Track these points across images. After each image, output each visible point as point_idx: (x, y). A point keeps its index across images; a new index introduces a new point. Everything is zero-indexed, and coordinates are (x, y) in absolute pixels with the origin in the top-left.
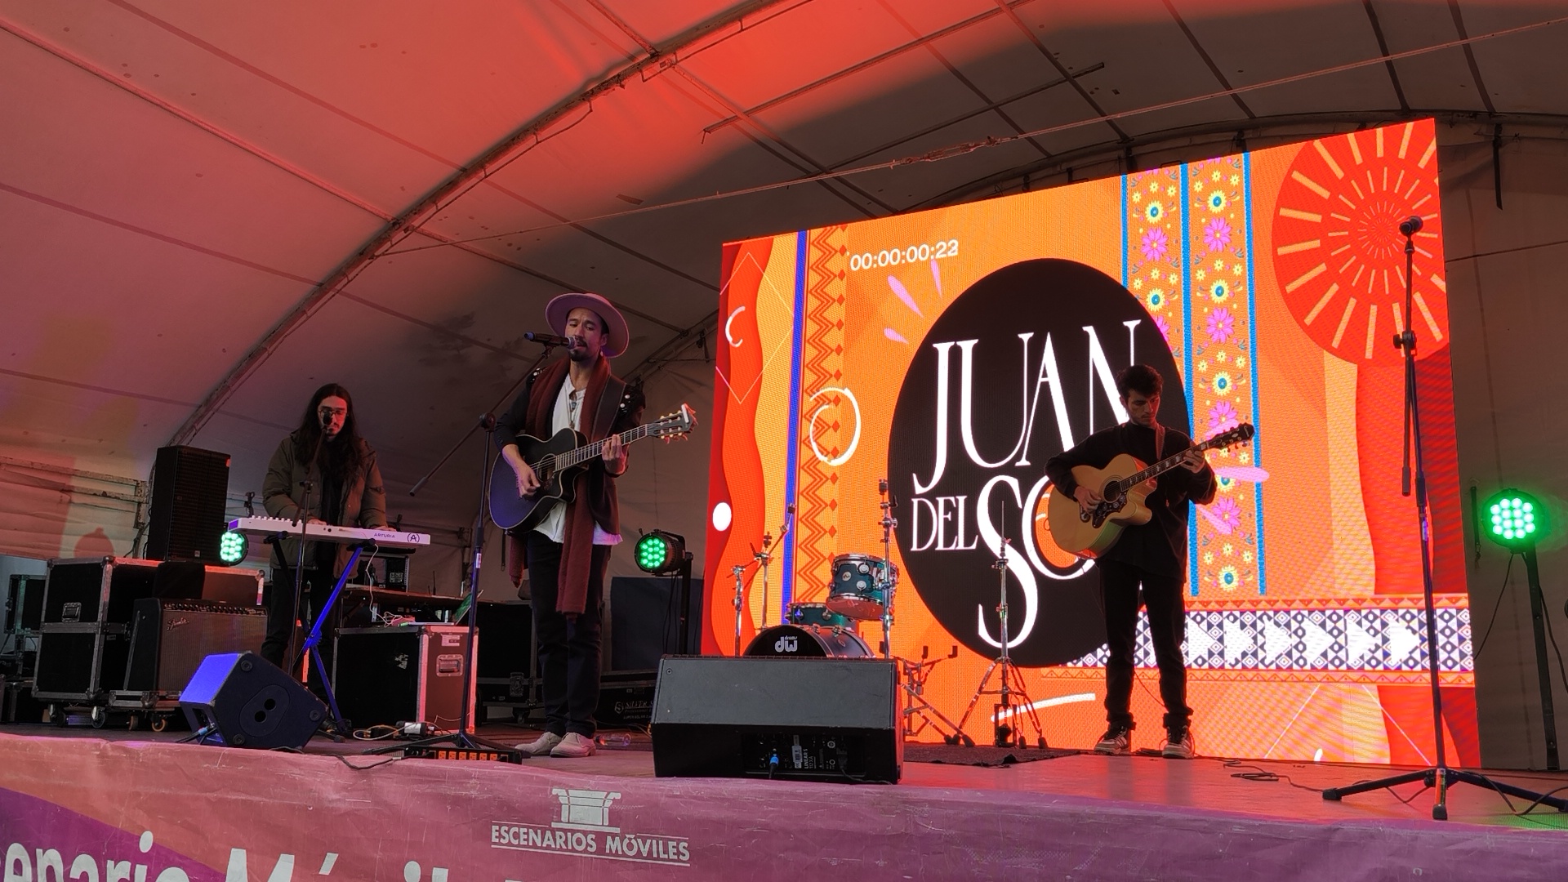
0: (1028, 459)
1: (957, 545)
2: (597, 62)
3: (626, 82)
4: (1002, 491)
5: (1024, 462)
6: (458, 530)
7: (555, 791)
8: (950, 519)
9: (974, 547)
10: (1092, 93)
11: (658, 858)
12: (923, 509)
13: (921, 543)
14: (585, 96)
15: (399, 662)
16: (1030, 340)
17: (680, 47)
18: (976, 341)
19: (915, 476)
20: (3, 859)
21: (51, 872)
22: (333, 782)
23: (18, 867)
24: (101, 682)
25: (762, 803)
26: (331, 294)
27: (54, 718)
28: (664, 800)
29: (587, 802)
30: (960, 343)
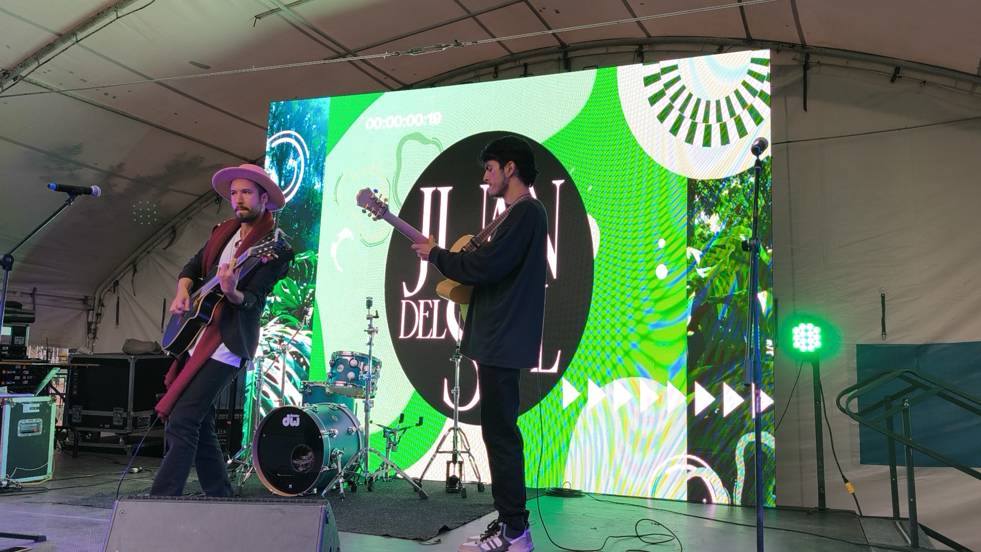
1: (431, 335)
6: (83, 298)
8: (428, 316)
9: (443, 337)
10: (541, 11)
12: (409, 308)
13: (406, 334)
18: (451, 188)
19: (404, 283)
30: (440, 189)
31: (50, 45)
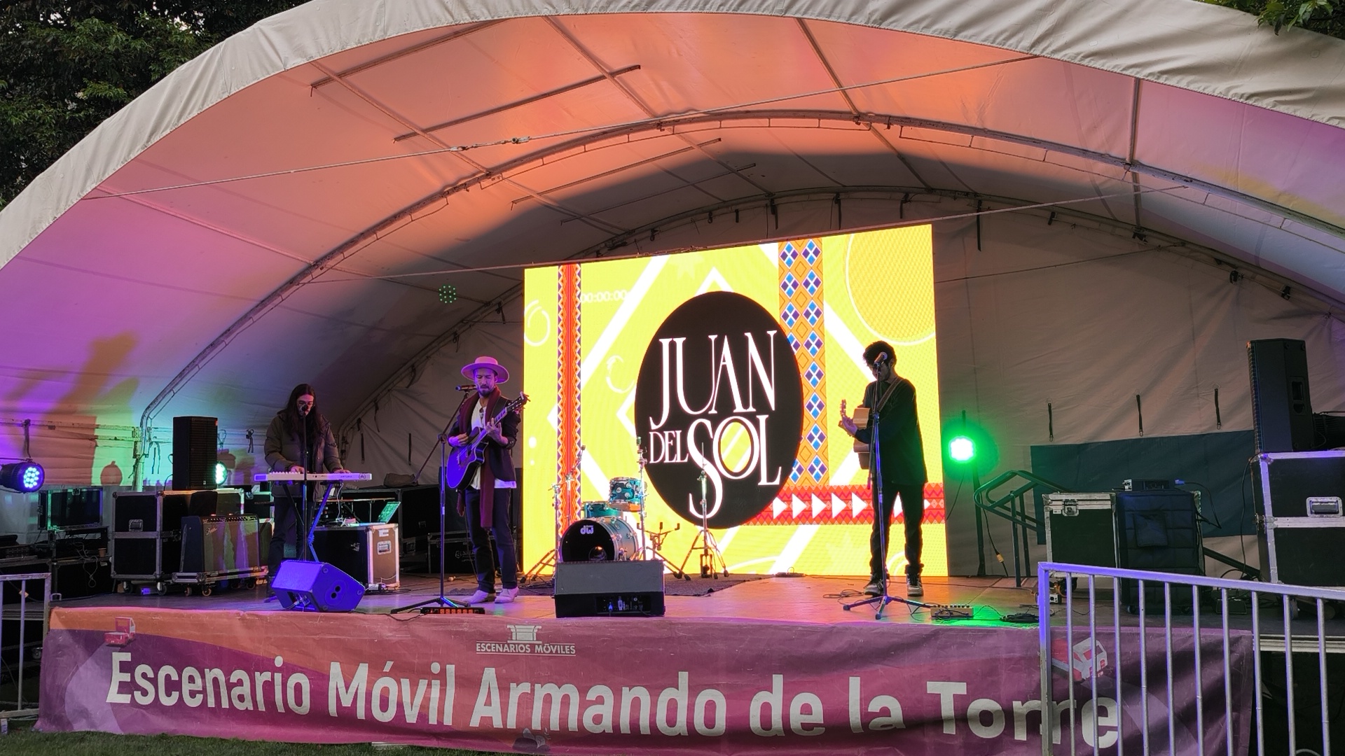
0: (716, 409)
1: (676, 460)
2: (452, 176)
3: (469, 188)
4: (701, 430)
5: (713, 411)
7: (508, 627)
8: (672, 444)
9: (686, 460)
11: (561, 653)
12: (656, 437)
13: (655, 459)
14: (443, 194)
15: (354, 548)
16: (716, 340)
17: (505, 170)
18: (684, 339)
19: (651, 419)
20: (180, 676)
21: (215, 681)
22: (387, 627)
23: (191, 679)
24: (164, 568)
25: (607, 628)
26: (270, 306)
27: (127, 591)
28: (562, 628)
29: (525, 630)
30: (676, 340)
31: (353, 242)
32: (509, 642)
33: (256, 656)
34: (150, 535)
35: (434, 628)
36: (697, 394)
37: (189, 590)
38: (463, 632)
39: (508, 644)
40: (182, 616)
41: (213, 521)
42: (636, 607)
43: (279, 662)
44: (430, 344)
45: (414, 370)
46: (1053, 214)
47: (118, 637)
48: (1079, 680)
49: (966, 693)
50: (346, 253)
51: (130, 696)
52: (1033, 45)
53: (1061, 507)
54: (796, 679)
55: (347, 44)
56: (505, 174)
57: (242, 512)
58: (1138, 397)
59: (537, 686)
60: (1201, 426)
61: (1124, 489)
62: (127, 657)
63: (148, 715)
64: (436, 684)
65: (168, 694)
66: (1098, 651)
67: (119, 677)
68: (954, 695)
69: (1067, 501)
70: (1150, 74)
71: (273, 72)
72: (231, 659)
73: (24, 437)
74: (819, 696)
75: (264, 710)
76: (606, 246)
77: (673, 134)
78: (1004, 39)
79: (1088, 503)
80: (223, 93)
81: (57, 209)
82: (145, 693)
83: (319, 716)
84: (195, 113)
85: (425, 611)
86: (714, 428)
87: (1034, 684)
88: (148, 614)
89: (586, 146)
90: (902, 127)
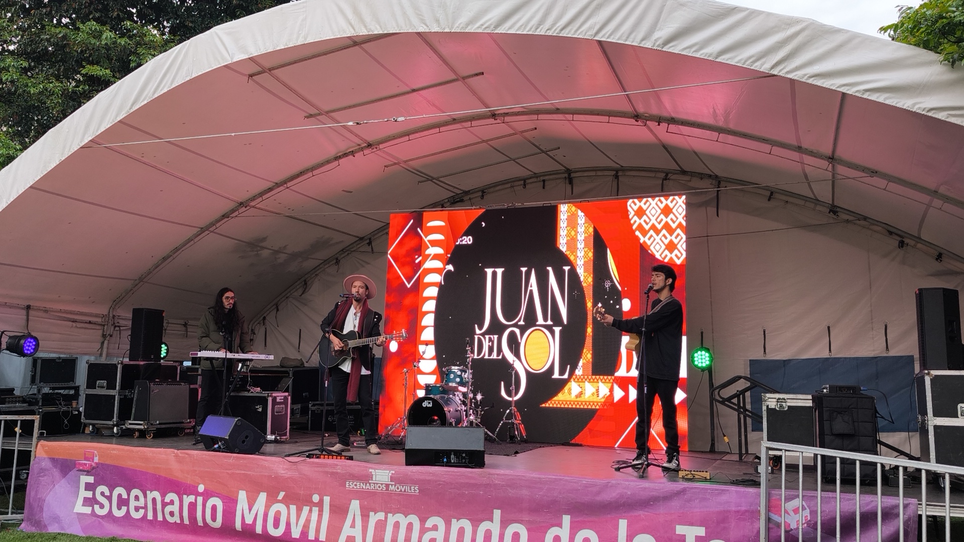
0: (523, 321)
1: (493, 356)
2: (343, 146)
3: (356, 155)
4: (512, 335)
5: (522, 323)
7: (370, 470)
8: (491, 345)
9: (500, 357)
10: (554, 156)
11: (408, 492)
12: (479, 340)
13: (478, 355)
14: (337, 158)
15: (258, 409)
16: (526, 271)
17: (382, 143)
18: (503, 269)
19: (476, 326)
20: (129, 495)
21: (154, 500)
22: (281, 466)
23: (137, 498)
24: (119, 417)
25: (444, 474)
26: (207, 232)
27: (92, 432)
28: (410, 473)
29: (382, 474)
30: (497, 270)
31: (270, 190)
32: (370, 481)
33: (185, 483)
34: (111, 392)
35: (316, 469)
36: (511, 310)
37: (137, 434)
38: (337, 473)
39: (370, 484)
40: (132, 451)
41: (158, 384)
42: (464, 461)
43: (201, 488)
44: (319, 266)
45: (306, 284)
46: (772, 193)
47: (85, 464)
48: (787, 529)
49: (704, 535)
50: (264, 197)
51: (91, 508)
52: (773, 67)
53: (775, 403)
54: (580, 519)
55: (277, 46)
56: (381, 146)
57: (178, 380)
58: (829, 328)
59: (390, 515)
60: (874, 351)
61: (823, 392)
62: (91, 479)
63: (103, 523)
64: (315, 510)
65: (119, 508)
66: (804, 509)
67: (84, 494)
68: (696, 536)
69: (779, 399)
70: (857, 91)
71: (223, 63)
72: (168, 485)
73: (25, 317)
74: (597, 533)
75: (188, 523)
76: (448, 201)
77: (503, 123)
78: (752, 62)
79: (795, 401)
80: (186, 77)
81: (62, 154)
82: (102, 506)
83: (227, 529)
84: (165, 90)
85: (309, 456)
86: (522, 334)
87: (755, 531)
88: (108, 449)
89: (441, 129)
90: (669, 124)
